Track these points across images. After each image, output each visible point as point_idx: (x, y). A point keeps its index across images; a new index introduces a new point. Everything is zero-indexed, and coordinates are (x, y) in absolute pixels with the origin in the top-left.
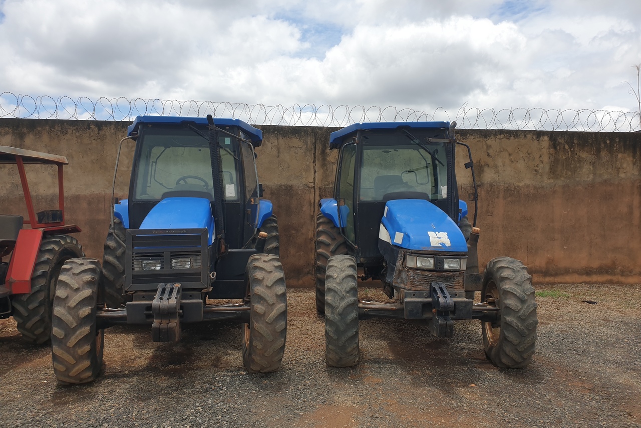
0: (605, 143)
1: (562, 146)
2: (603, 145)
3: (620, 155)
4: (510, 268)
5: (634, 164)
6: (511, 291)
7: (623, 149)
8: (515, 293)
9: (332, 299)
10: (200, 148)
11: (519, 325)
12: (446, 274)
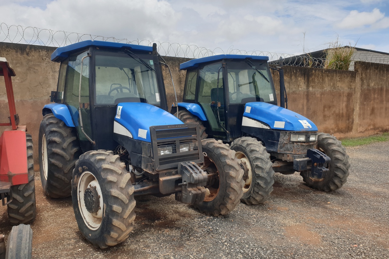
0: (294, 72)
1: (277, 73)
2: (293, 73)
3: (299, 79)
4: (332, 138)
5: (304, 83)
6: (338, 150)
7: (300, 75)
8: (340, 151)
9: (261, 164)
10: (99, 67)
11: (344, 167)
12: (311, 143)
